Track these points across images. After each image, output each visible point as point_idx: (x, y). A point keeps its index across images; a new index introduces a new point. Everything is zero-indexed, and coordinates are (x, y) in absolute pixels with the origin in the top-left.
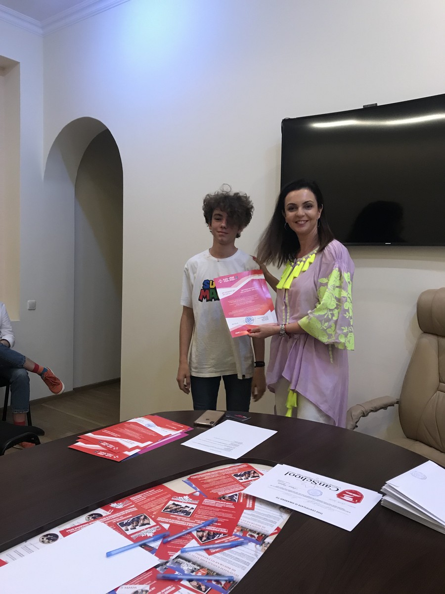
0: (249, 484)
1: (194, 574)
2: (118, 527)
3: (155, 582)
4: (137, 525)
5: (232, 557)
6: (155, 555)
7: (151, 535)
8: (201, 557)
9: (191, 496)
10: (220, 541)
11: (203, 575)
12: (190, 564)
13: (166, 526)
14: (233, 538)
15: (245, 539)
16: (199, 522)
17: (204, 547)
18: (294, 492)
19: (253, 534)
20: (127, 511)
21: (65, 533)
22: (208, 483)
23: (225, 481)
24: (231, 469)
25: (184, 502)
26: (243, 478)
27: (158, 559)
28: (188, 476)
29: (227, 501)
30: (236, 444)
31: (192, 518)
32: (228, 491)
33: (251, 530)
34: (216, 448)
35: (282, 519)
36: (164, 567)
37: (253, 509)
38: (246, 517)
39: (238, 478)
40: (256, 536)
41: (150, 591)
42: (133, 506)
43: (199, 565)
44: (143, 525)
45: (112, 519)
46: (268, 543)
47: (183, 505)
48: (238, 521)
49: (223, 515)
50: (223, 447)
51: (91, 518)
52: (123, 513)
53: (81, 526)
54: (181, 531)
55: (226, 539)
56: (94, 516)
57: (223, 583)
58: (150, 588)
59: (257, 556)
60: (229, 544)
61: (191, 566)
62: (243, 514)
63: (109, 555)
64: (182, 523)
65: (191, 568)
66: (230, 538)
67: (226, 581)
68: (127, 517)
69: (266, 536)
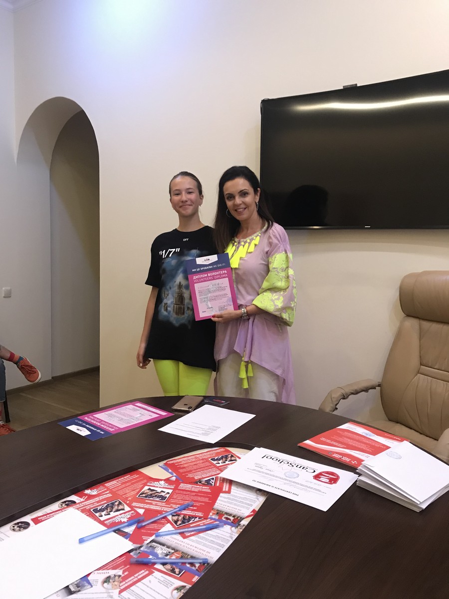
0: (226, 468)
1: (168, 557)
2: (92, 513)
3: (128, 566)
4: (112, 511)
5: (207, 540)
6: (129, 540)
7: (125, 520)
8: (176, 541)
9: (167, 481)
10: (195, 524)
11: (177, 558)
12: (164, 548)
13: (141, 511)
14: (208, 521)
15: (220, 522)
16: (174, 506)
17: (179, 531)
18: (271, 475)
19: (229, 517)
20: (101, 498)
21: (36, 521)
22: (184, 468)
23: (202, 465)
24: (208, 453)
25: (160, 487)
26: (220, 462)
27: (132, 543)
28: (165, 462)
29: (204, 485)
30: (215, 429)
31: (168, 502)
32: (204, 475)
33: (226, 513)
34: (193, 432)
35: (258, 502)
36: (138, 551)
37: (229, 492)
38: (222, 501)
39: (215, 462)
40: (232, 518)
41: (123, 575)
42: (108, 492)
43: (173, 549)
44: (118, 510)
45: (86, 505)
46: (244, 525)
47: (159, 490)
48: (214, 504)
49: (199, 499)
50: (201, 432)
51: (64, 505)
52: (97, 499)
53: (54, 514)
54: (157, 516)
55: (201, 522)
56: (67, 503)
57: (197, 565)
58: (123, 573)
59: (232, 538)
60: (205, 527)
61: (166, 550)
62: (219, 498)
63: (81, 541)
64: (158, 508)
65: (165, 552)
66: (205, 521)
67: (200, 563)
68: (102, 503)
69: (242, 519)
